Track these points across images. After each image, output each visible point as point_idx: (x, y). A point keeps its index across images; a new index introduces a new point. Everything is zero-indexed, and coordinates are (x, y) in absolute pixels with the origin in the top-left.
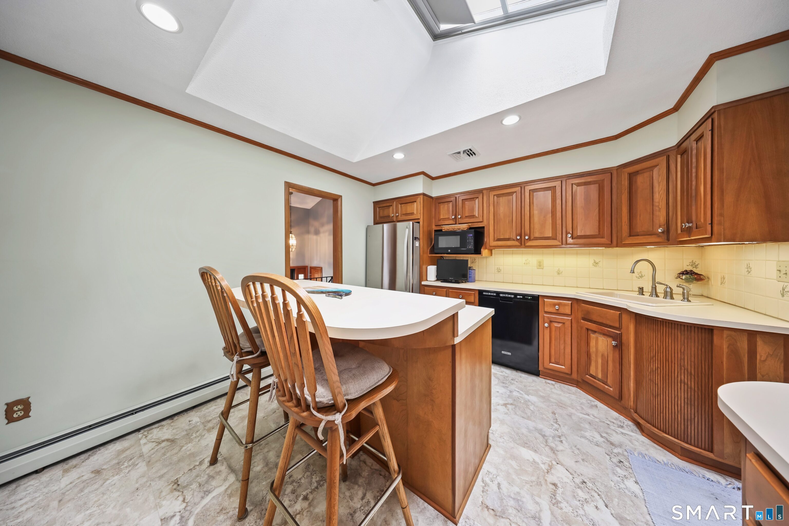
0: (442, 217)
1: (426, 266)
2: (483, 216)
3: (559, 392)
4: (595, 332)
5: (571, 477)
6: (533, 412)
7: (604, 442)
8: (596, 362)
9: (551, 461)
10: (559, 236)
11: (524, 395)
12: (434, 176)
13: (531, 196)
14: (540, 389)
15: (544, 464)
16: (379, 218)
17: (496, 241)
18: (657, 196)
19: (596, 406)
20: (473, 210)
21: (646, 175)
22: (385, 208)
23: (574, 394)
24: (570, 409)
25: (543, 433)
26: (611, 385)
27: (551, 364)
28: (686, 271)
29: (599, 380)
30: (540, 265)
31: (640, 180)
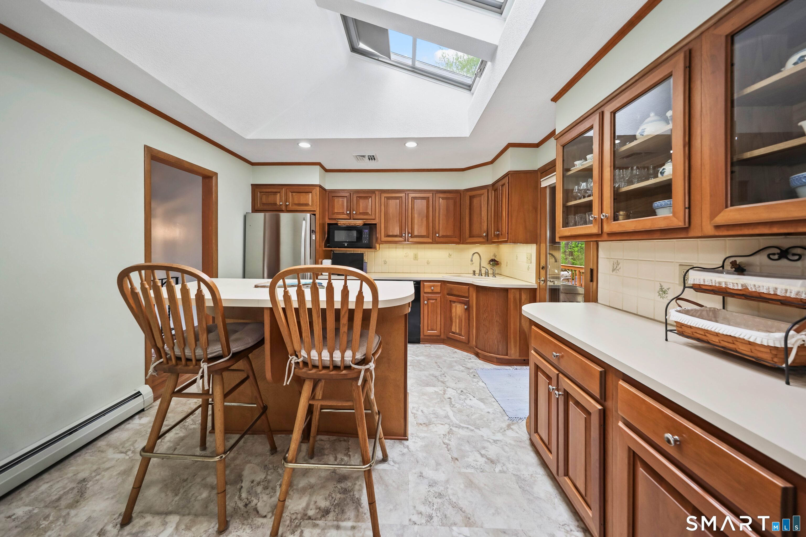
0: (336, 211)
1: (321, 260)
2: (375, 214)
3: (435, 350)
4: (454, 302)
5: (455, 391)
6: (424, 366)
7: (465, 369)
8: (456, 322)
9: (444, 388)
10: (431, 235)
11: (415, 357)
12: (327, 168)
13: (413, 202)
14: (424, 351)
15: (441, 391)
16: (261, 204)
17: (386, 237)
18: (483, 213)
19: (456, 352)
20: (366, 208)
21: (478, 199)
22: (270, 193)
23: (443, 348)
24: (443, 358)
25: (435, 376)
26: (464, 335)
27: (428, 331)
28: (492, 259)
29: (457, 334)
30: (416, 258)
31: (475, 201)
